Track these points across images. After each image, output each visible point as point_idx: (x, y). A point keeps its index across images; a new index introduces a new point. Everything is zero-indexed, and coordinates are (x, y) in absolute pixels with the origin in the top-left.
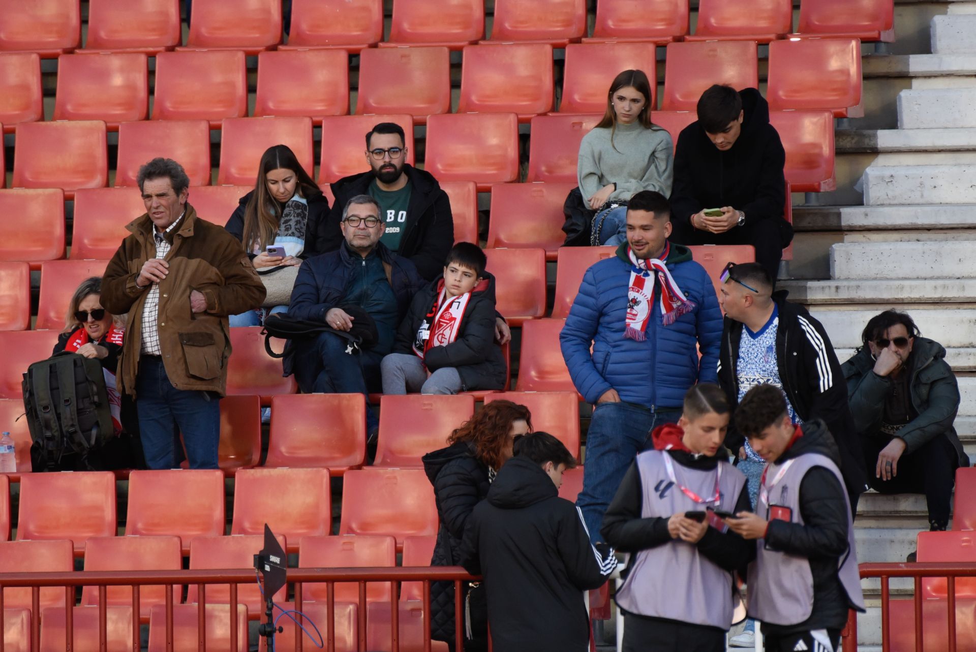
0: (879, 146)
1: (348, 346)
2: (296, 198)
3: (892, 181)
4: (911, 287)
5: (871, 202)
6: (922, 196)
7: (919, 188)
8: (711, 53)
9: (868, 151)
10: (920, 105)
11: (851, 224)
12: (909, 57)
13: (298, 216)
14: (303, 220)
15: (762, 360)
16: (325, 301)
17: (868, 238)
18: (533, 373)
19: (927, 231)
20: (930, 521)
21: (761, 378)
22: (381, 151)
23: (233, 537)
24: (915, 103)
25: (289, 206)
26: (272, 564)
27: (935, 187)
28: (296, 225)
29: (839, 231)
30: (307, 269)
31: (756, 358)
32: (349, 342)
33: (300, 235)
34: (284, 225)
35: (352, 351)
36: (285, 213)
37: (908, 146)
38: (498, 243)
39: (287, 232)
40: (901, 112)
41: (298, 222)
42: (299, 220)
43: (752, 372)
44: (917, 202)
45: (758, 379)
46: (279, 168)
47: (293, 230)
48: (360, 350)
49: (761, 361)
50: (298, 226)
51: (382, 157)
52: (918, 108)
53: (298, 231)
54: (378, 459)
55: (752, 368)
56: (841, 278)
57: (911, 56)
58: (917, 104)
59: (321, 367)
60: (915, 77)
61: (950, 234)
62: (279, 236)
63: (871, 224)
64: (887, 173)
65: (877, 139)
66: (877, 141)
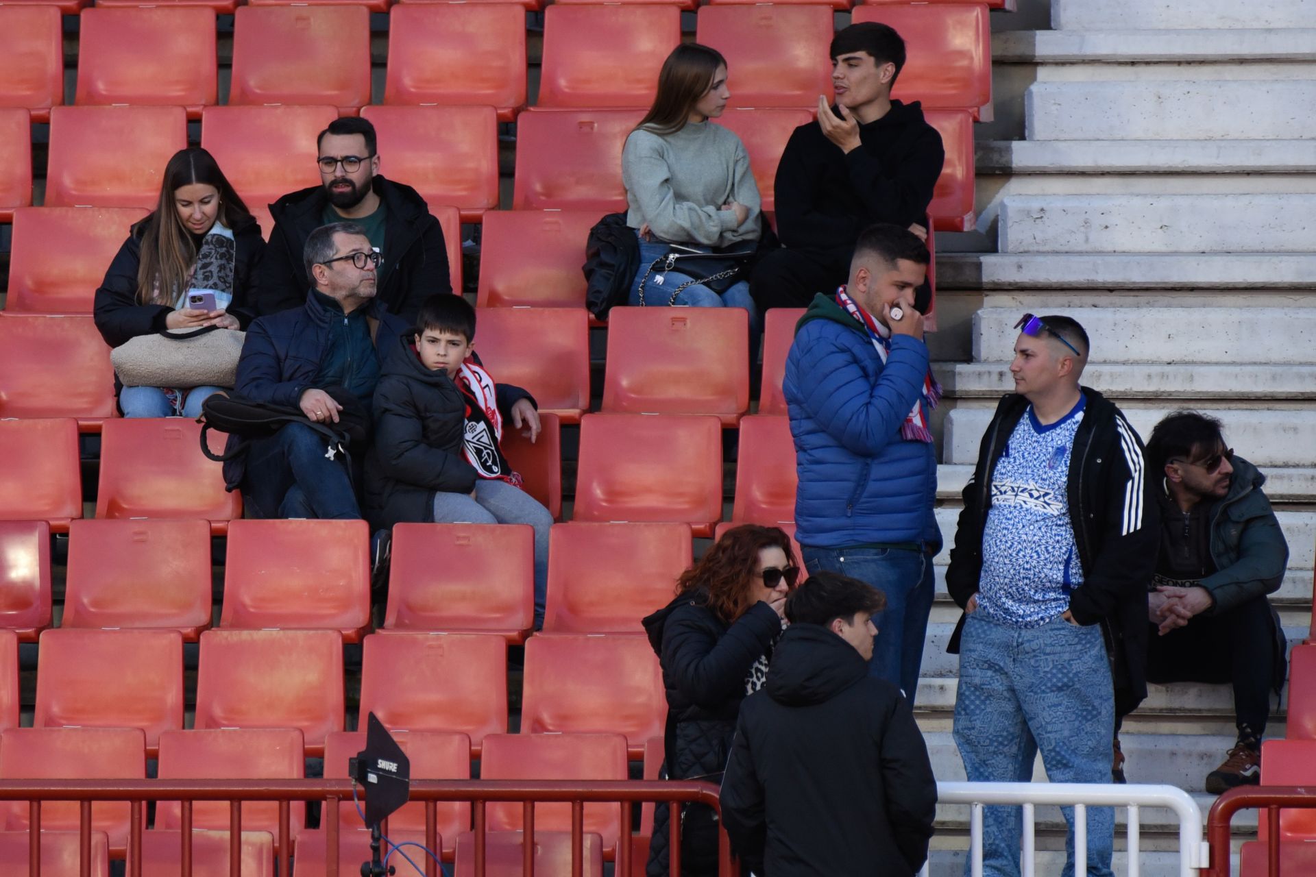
0: (1014, 165)
1: (329, 448)
2: (217, 230)
3: (1042, 217)
4: (1111, 375)
5: (1011, 248)
6: (1087, 240)
7: (1082, 228)
8: (763, 22)
9: (997, 172)
10: (1059, 104)
11: (996, 281)
12: (1035, 35)
13: (221, 259)
14: (229, 263)
15: (1044, 464)
16: (290, 379)
17: (1020, 302)
18: (598, 492)
19: (1109, 293)
20: (1238, 726)
21: (1036, 490)
22: (331, 161)
23: (223, 731)
24: (1053, 101)
25: (207, 243)
26: (381, 773)
27: (1107, 227)
28: (220, 271)
29: (979, 289)
30: (260, 331)
31: (1035, 460)
32: (330, 443)
33: (224, 287)
34: (202, 271)
35: (335, 455)
36: (203, 253)
37: (1058, 165)
38: (495, 299)
39: (206, 283)
40: (1032, 115)
41: (222, 267)
42: (224, 264)
43: (1025, 478)
44: (1079, 249)
45: (1031, 490)
46: (194, 183)
47: (215, 279)
48: (347, 453)
49: (1042, 466)
50: (222, 274)
51: (333, 169)
52: (1057, 109)
53: (222, 280)
54: (390, 619)
55: (1027, 474)
56: (990, 360)
57: (1038, 33)
58: (1055, 104)
59: (288, 479)
60: (1042, 64)
61: (1144, 298)
62: (195, 287)
63: (1028, 281)
64: (1036, 205)
65: (1012, 154)
66: (1011, 158)
